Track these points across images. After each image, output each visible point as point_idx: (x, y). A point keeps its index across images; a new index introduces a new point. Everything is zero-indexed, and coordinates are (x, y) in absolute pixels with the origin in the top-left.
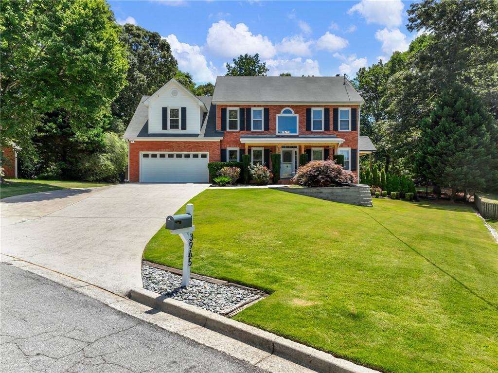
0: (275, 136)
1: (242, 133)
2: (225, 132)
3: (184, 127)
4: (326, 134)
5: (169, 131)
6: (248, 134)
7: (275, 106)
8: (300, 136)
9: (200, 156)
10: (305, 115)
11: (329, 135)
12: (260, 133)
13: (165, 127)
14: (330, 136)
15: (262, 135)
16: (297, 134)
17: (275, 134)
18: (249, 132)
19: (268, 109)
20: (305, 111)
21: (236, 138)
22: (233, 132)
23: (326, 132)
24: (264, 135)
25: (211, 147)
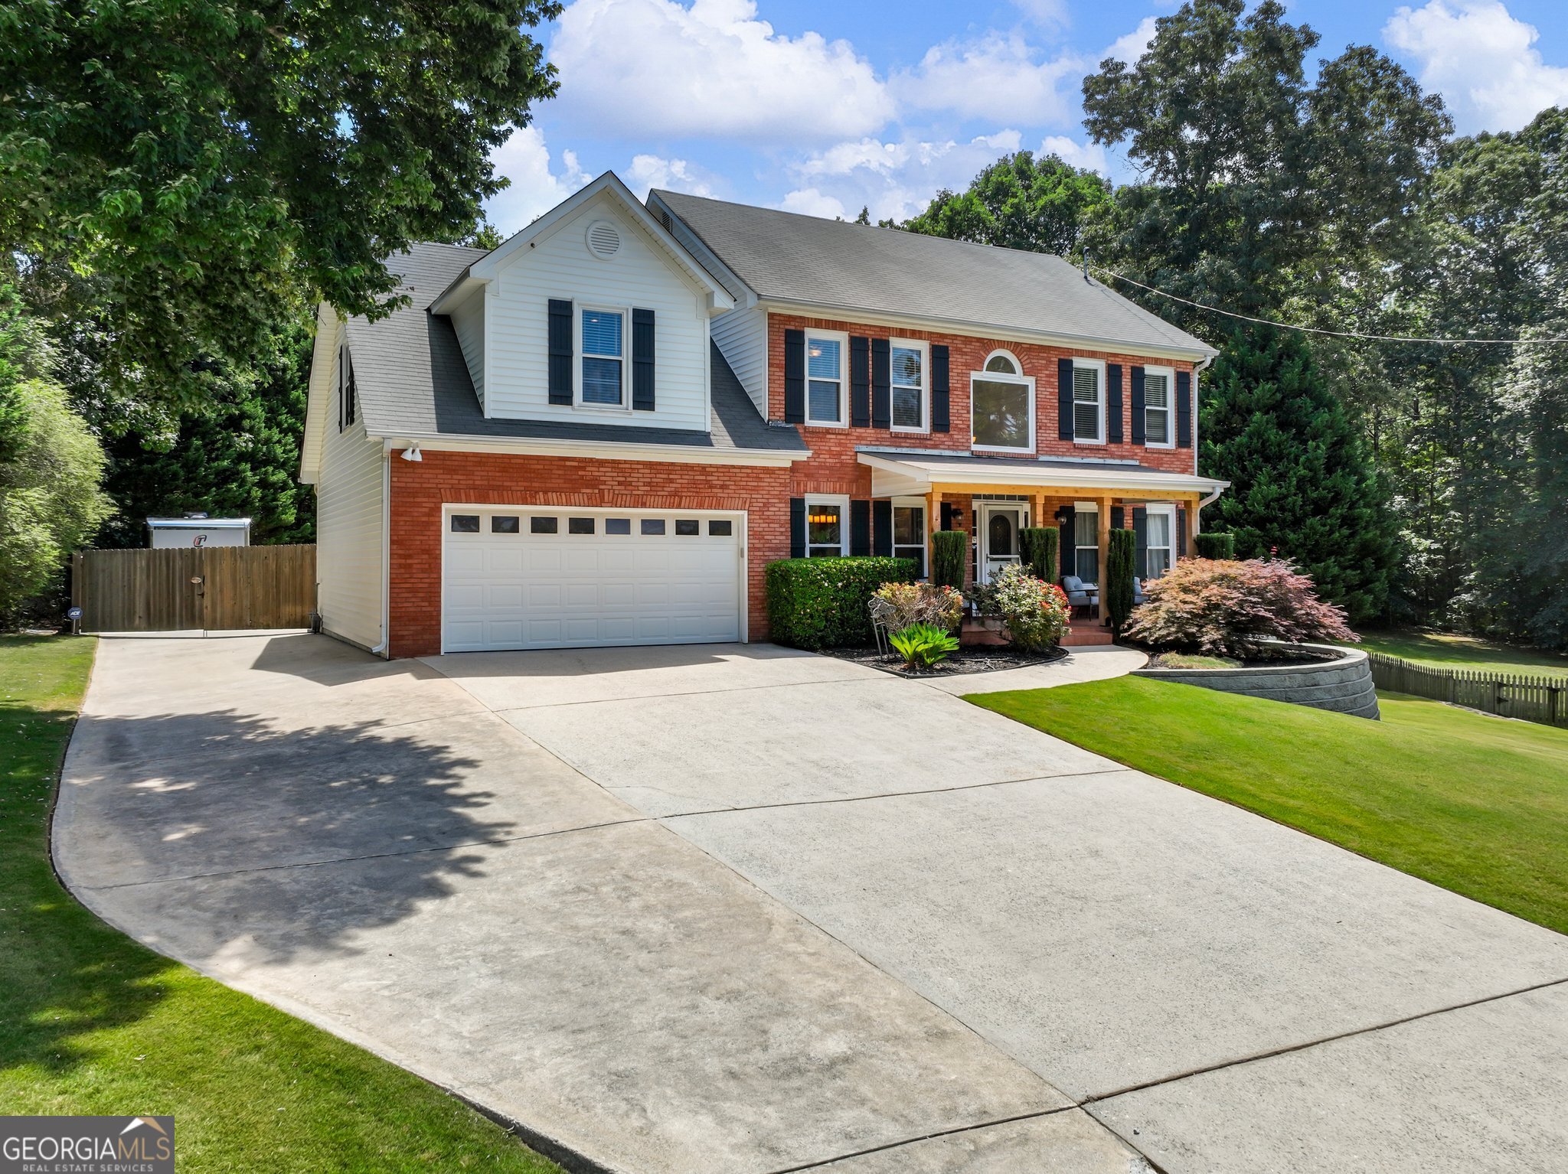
0: (967, 454)
1: (859, 438)
2: (799, 426)
3: (645, 399)
4: (1113, 457)
5: (582, 411)
6: (880, 441)
7: (967, 340)
8: (1042, 458)
9: (704, 528)
10: (1055, 381)
11: (1122, 457)
12: (921, 441)
13: (560, 393)
14: (1125, 462)
15: (926, 447)
16: (1031, 450)
17: (968, 448)
18: (885, 434)
19: (947, 348)
20: (1054, 368)
21: (840, 454)
22: (828, 431)
23: (1113, 447)
24: (935, 447)
25: (756, 489)
